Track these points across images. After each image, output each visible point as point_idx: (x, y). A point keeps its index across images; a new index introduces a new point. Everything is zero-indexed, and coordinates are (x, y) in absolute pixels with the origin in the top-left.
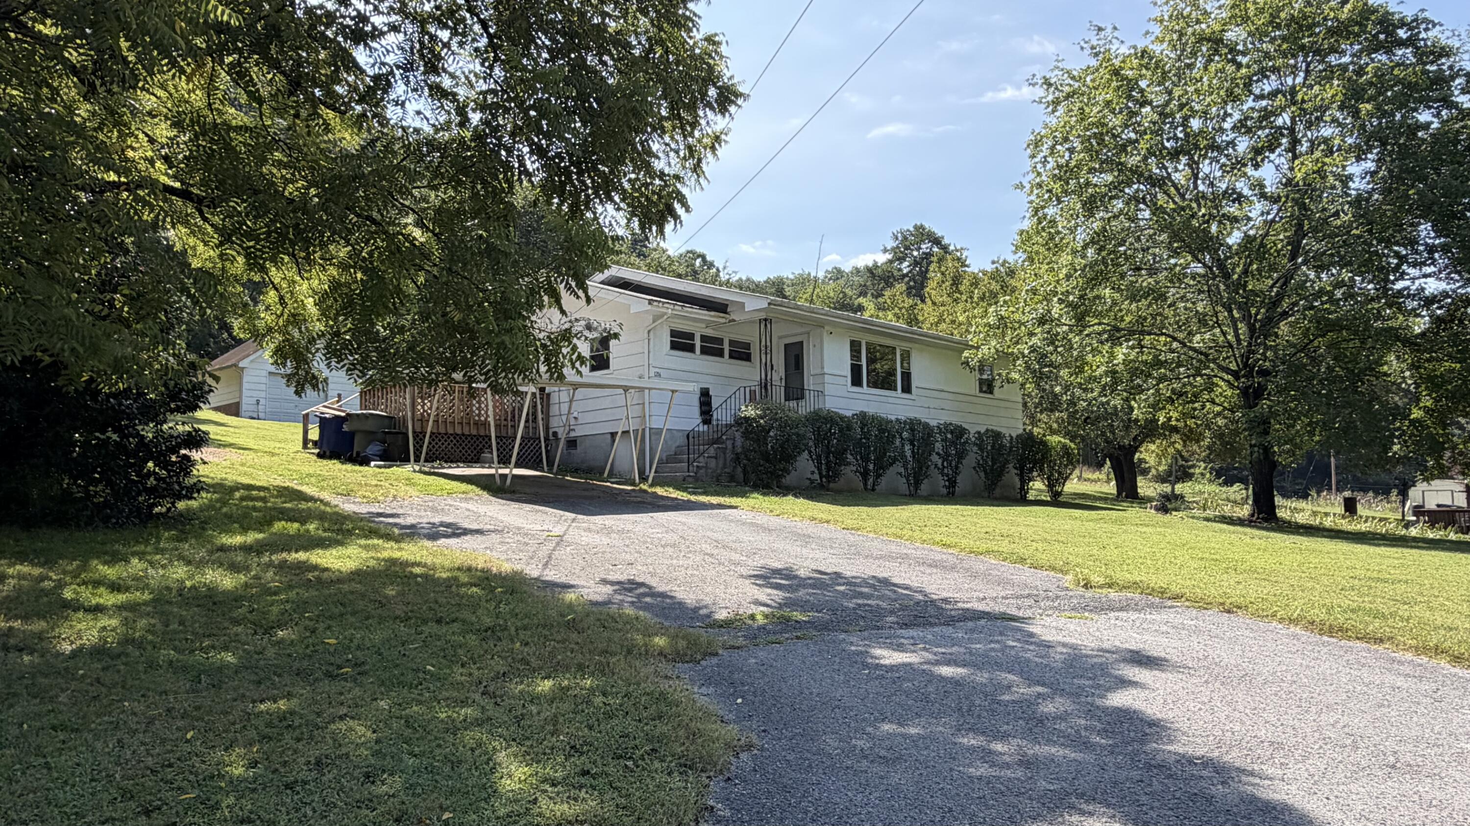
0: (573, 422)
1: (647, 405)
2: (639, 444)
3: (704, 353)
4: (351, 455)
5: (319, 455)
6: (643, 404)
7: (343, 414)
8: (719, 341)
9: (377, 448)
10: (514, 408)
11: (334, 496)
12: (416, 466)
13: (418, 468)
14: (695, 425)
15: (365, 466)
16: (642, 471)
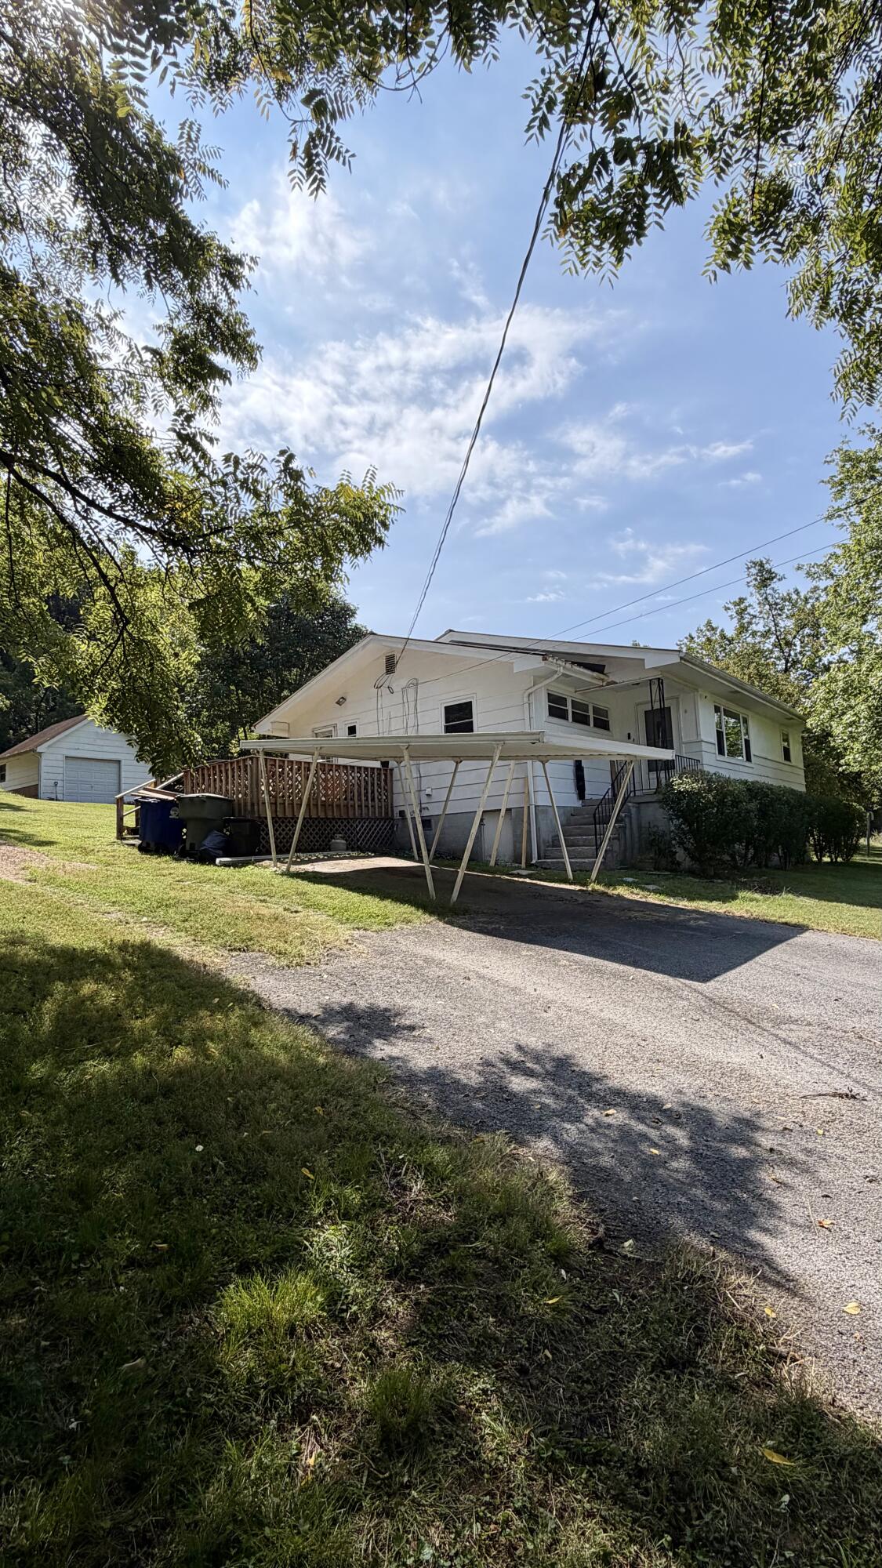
0: (424, 799)
1: (530, 780)
2: (525, 825)
3: (575, 720)
4: (184, 847)
5: (141, 849)
6: (526, 778)
7: (171, 798)
8: (585, 707)
9: (218, 839)
10: (359, 786)
11: (226, 953)
12: (279, 864)
13: (284, 867)
14: (572, 801)
15: (210, 864)
16: (529, 857)
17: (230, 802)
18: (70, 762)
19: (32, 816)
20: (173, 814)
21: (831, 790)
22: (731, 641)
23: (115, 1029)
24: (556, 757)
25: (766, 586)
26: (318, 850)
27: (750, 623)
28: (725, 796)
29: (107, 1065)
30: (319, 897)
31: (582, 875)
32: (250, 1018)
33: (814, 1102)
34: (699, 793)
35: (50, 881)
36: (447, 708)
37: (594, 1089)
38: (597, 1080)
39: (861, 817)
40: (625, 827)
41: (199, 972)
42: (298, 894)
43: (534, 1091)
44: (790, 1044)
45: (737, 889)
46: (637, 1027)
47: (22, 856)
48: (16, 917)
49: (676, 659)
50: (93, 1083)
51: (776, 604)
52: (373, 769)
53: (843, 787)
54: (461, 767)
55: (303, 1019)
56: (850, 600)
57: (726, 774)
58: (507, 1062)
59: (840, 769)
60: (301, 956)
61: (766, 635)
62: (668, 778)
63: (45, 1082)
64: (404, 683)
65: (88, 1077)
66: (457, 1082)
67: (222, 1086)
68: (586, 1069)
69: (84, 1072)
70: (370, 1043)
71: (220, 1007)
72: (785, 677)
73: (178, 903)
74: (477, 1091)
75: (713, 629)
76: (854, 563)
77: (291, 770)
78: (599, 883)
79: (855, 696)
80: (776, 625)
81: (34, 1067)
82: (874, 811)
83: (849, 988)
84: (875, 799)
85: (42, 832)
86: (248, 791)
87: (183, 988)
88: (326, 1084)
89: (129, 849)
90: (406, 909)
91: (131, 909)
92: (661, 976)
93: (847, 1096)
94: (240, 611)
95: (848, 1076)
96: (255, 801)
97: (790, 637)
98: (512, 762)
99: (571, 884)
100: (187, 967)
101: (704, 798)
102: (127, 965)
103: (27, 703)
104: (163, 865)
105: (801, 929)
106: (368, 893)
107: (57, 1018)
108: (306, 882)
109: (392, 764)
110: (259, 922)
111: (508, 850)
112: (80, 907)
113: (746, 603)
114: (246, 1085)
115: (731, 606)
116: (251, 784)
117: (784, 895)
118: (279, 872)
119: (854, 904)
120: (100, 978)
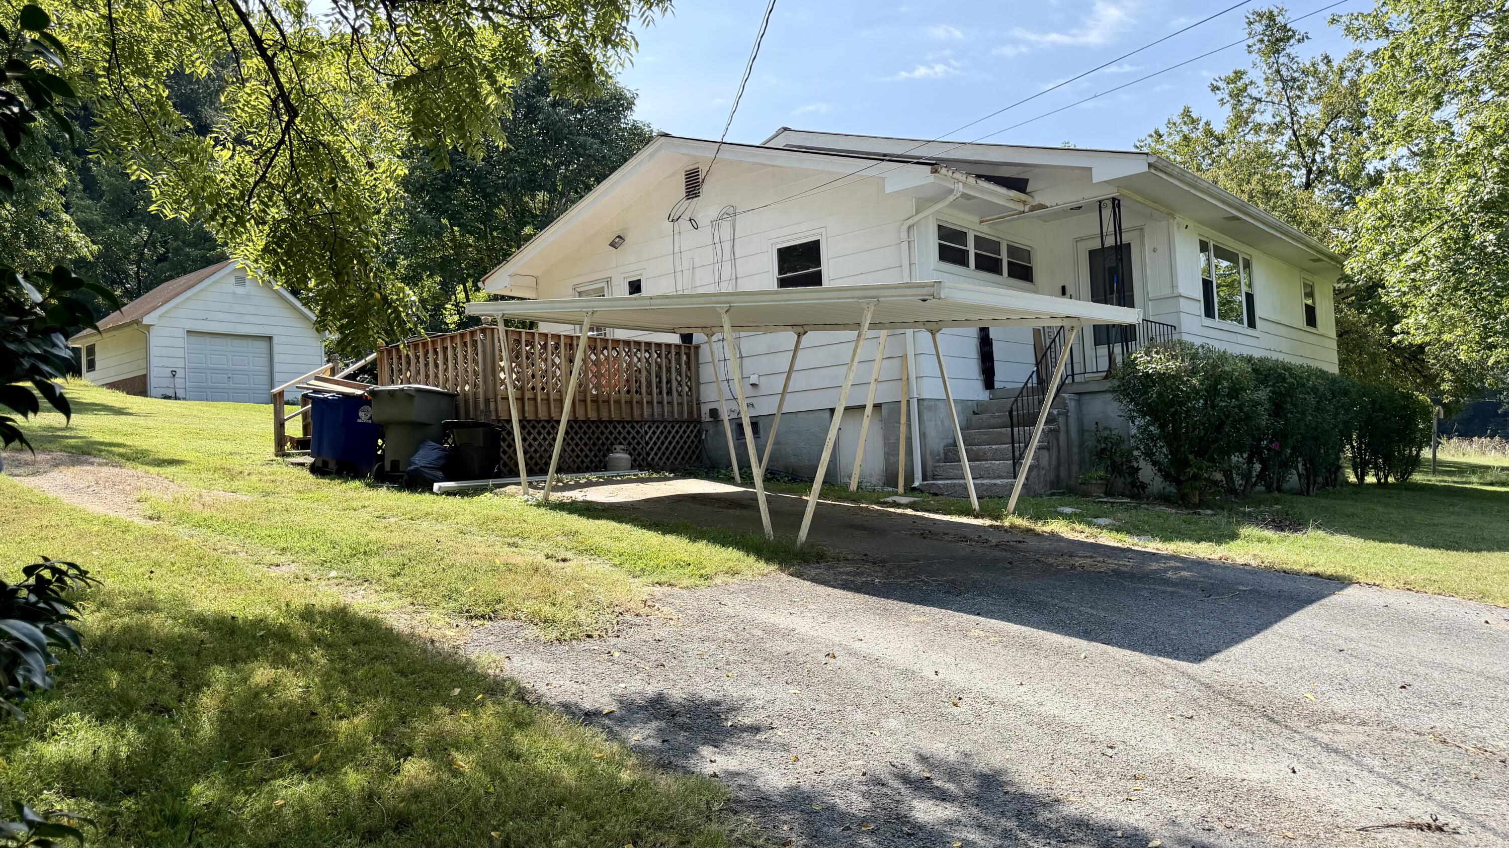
0: (748, 392)
1: (912, 359)
2: (903, 429)
3: (978, 267)
4: (381, 468)
5: (314, 469)
6: (904, 357)
7: (360, 392)
8: (995, 246)
9: (435, 454)
10: (649, 372)
11: (462, 622)
12: (531, 491)
13: (540, 495)
14: (977, 392)
15: (423, 491)
16: (910, 478)
17: (452, 397)
18: (194, 339)
19: (142, 421)
20: (364, 416)
21: (1377, 373)
22: (1221, 141)
23: (311, 733)
24: (954, 323)
25: (1278, 52)
26: (588, 470)
27: (1251, 111)
28: (1218, 379)
29: (305, 785)
30: (597, 538)
31: (992, 505)
32: (512, 716)
33: (1380, 836)
34: (1176, 377)
35: (182, 518)
36: (780, 251)
37: (1040, 819)
38: (1044, 805)
39: (1426, 412)
40: (1057, 431)
41: (425, 651)
42: (565, 534)
43: (950, 823)
44: (1336, 751)
45: (1238, 523)
46: (1099, 727)
47: (133, 481)
48: (139, 571)
49: (1140, 167)
50: (288, 811)
51: (1295, 80)
52: (669, 346)
53: (1395, 368)
54: (804, 338)
55: (590, 717)
56: (1418, 69)
57: (1219, 346)
58: (905, 779)
59: (1394, 340)
60: (577, 624)
61: (1276, 129)
62: (1126, 353)
63: (215, 811)
64: (713, 212)
65: (279, 802)
66: (832, 808)
67: (481, 816)
68: (1026, 789)
69: (272, 795)
70: (695, 751)
71: (466, 701)
72: (1305, 195)
73: (381, 549)
74: (863, 822)
75: (1193, 122)
76: (1423, 12)
77: (545, 347)
78: (1021, 515)
79: (1423, 223)
80: (1293, 113)
81: (196, 789)
82: (1444, 406)
83: (1421, 670)
84: (1445, 386)
85: (161, 446)
86: (480, 381)
87: (403, 673)
88: (636, 812)
89: (297, 471)
90: (732, 555)
91: (311, 558)
92: (1128, 652)
93: (1429, 827)
94: (475, 94)
95: (1430, 798)
96: (491, 395)
97: (1314, 133)
98: (883, 333)
99: (976, 517)
100: (407, 644)
101: (1185, 383)
102: (316, 640)
103: (122, 250)
104: (351, 494)
105: (1340, 582)
106: (671, 532)
107: (220, 720)
108: (575, 517)
109: (698, 338)
110: (511, 577)
111: (877, 466)
112: (233, 556)
113: (1246, 79)
114: (516, 814)
115: (1222, 85)
116: (484, 370)
117: (1311, 532)
118: (534, 502)
119: (1420, 544)
120: (279, 660)
